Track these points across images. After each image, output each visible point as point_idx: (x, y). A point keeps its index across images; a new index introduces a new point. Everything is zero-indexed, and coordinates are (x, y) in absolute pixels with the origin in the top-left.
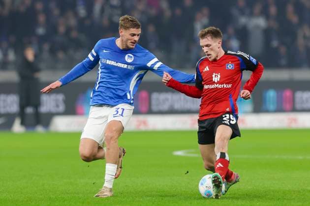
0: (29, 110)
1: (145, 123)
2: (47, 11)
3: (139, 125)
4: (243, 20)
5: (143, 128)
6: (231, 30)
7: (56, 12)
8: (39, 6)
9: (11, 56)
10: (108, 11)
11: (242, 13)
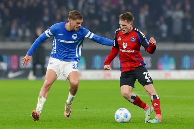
0: (39, 66)
1: (109, 75)
2: (50, 6)
3: (106, 76)
4: (169, 13)
5: (108, 78)
6: (162, 19)
7: (55, 6)
8: (45, 3)
9: (28, 33)
10: (87, 6)
11: (169, 8)
